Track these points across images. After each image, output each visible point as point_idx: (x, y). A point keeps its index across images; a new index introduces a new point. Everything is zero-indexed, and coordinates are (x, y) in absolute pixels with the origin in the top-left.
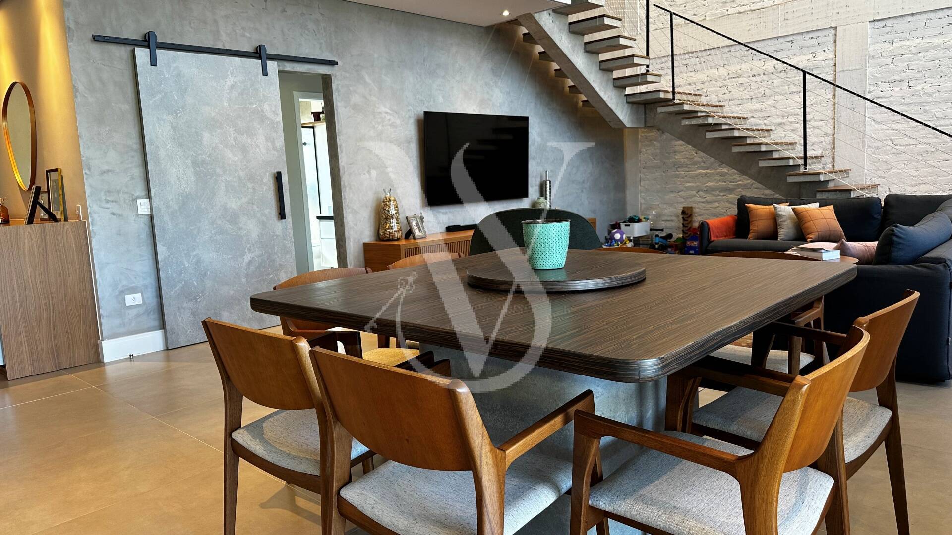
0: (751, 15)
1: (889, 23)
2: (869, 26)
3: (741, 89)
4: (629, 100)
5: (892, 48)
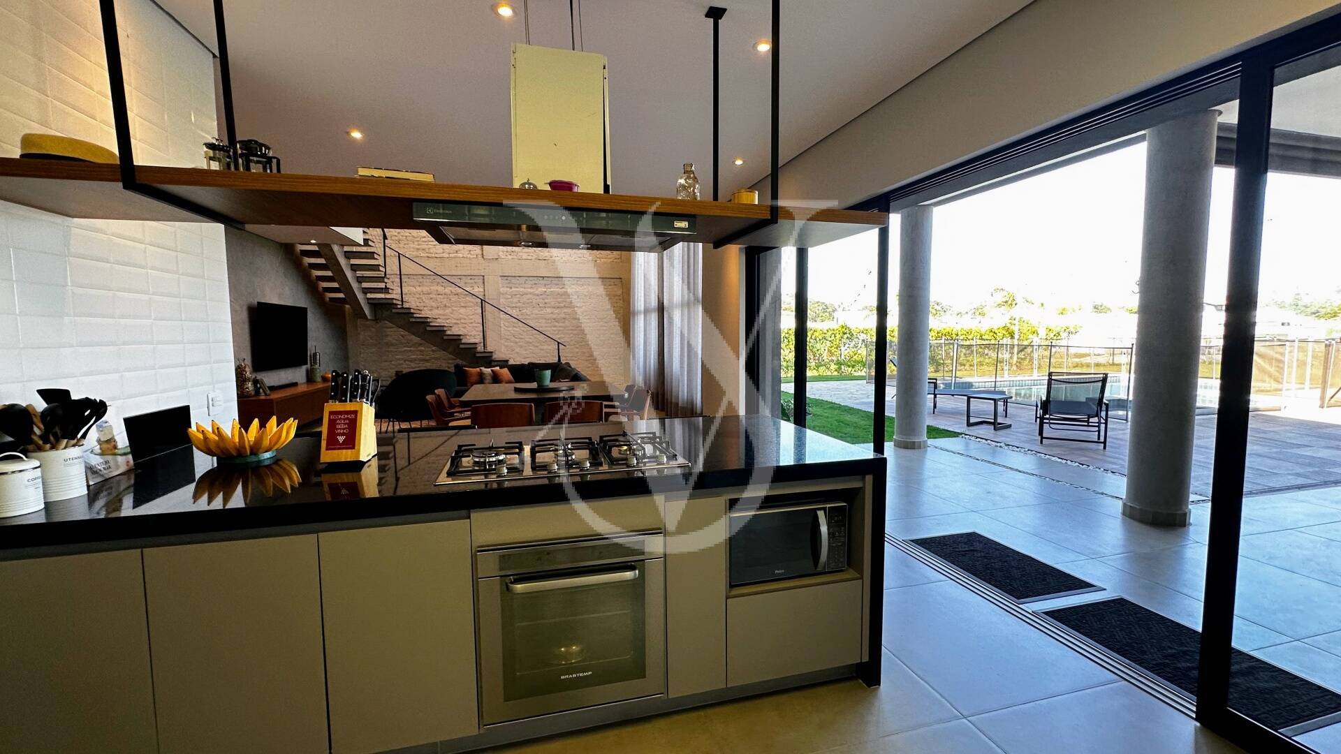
0: (435, 260)
1: (509, 278)
2: (500, 278)
3: (431, 301)
4: (370, 302)
5: (511, 290)
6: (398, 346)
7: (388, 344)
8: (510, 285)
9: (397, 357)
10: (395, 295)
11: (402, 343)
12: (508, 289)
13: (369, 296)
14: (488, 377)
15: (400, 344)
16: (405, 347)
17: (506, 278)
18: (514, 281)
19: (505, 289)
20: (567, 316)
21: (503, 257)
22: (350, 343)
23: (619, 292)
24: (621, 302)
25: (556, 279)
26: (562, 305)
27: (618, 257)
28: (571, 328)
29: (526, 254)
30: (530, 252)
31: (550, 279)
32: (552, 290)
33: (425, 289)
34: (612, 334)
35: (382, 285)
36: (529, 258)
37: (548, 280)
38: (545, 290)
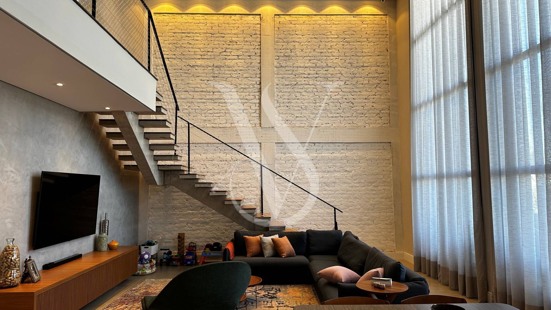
1: (283, 145)
2: (275, 145)
4: (160, 168)
5: (285, 156)
6: (182, 210)
7: (174, 208)
8: (284, 151)
9: (181, 219)
10: (183, 162)
11: (186, 207)
12: (283, 155)
13: (160, 163)
14: (268, 247)
15: (184, 207)
16: (188, 210)
17: (281, 145)
19: (280, 155)
20: (337, 181)
21: (278, 125)
22: (141, 207)
23: (389, 156)
24: (391, 166)
25: (327, 145)
26: (332, 169)
27: (387, 122)
28: (341, 192)
29: (299, 122)
30: (302, 120)
31: (321, 145)
32: (323, 155)
33: (210, 156)
34: (382, 198)
35: (172, 153)
36: (302, 125)
37: (319, 146)
38: (316, 155)
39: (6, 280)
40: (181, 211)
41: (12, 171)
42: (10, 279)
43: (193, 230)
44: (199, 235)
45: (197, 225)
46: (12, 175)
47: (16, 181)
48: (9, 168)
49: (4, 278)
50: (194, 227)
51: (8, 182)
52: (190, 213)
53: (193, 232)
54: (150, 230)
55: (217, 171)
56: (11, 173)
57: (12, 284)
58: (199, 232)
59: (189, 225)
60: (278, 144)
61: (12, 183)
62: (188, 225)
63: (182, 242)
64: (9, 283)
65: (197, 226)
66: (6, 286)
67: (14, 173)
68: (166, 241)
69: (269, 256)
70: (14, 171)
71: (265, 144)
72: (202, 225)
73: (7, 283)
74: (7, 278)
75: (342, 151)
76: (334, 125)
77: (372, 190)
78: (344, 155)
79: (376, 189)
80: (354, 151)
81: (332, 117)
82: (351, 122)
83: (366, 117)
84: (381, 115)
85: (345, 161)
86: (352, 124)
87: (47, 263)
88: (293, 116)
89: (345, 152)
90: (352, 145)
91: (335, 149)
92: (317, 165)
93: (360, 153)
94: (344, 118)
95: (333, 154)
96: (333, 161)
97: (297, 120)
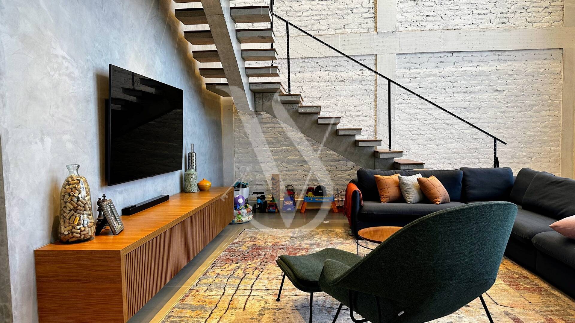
2: (396, 56)
4: (253, 87)
5: (409, 72)
6: (274, 145)
8: (408, 65)
12: (406, 70)
14: (411, 190)
15: (277, 143)
16: (282, 145)
17: (404, 56)
18: (414, 59)
19: (403, 71)
20: (483, 105)
21: (401, 29)
22: (225, 141)
23: (559, 68)
24: (561, 82)
25: (470, 55)
26: (476, 89)
27: (558, 19)
28: (488, 120)
29: (431, 24)
30: (435, 21)
31: (462, 55)
32: (464, 69)
33: (307, 75)
34: (545, 127)
36: (435, 28)
37: (459, 56)
38: (455, 69)
39: (74, 230)
40: (273, 147)
41: (64, 58)
42: (80, 229)
43: (290, 171)
44: (297, 176)
45: (294, 164)
46: (66, 64)
47: (73, 75)
48: (60, 52)
49: (70, 228)
50: (290, 167)
51: (59, 74)
52: (285, 149)
53: (290, 173)
54: (237, 170)
55: (317, 96)
56: (64, 61)
57: (82, 237)
58: (297, 172)
59: (284, 164)
60: (400, 56)
61: (66, 78)
62: (282, 164)
63: (277, 185)
64: (79, 235)
65: (294, 166)
66: (74, 239)
67: (68, 62)
68: (257, 183)
69: (415, 202)
70: (69, 58)
71: (382, 55)
72: (300, 165)
73: (75, 234)
74: (74, 227)
75: (491, 63)
76: (481, 26)
77: (532, 117)
78: (494, 68)
79: (537, 114)
80: (509, 63)
81: (479, 14)
82: (506, 21)
83: (529, 12)
84: (550, 9)
85: (495, 77)
86: (507, 24)
87: (127, 205)
88: (421, 14)
89: (496, 64)
90: (507, 53)
91: (482, 60)
92: (456, 83)
93: (517, 65)
94: (495, 15)
95: (478, 67)
96: (478, 77)
97: (428, 20)
